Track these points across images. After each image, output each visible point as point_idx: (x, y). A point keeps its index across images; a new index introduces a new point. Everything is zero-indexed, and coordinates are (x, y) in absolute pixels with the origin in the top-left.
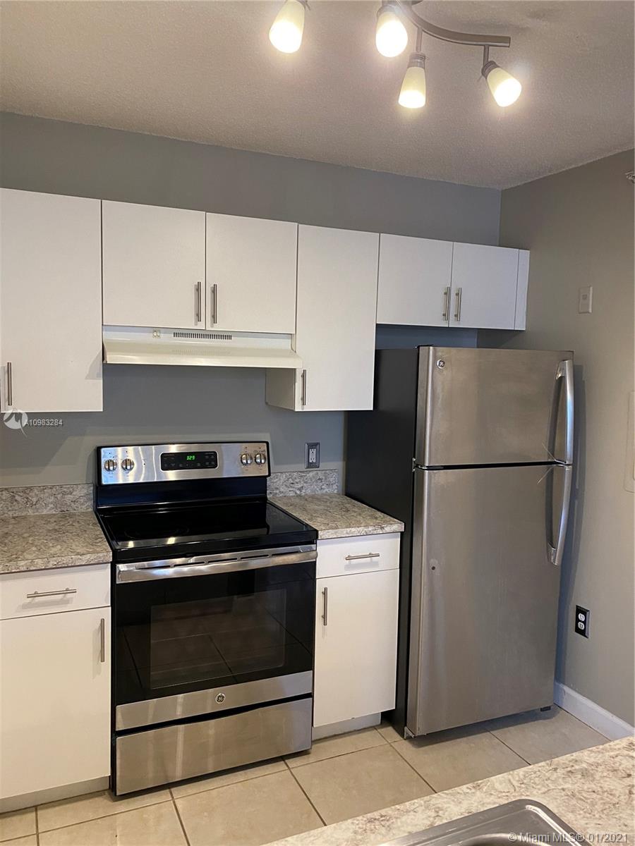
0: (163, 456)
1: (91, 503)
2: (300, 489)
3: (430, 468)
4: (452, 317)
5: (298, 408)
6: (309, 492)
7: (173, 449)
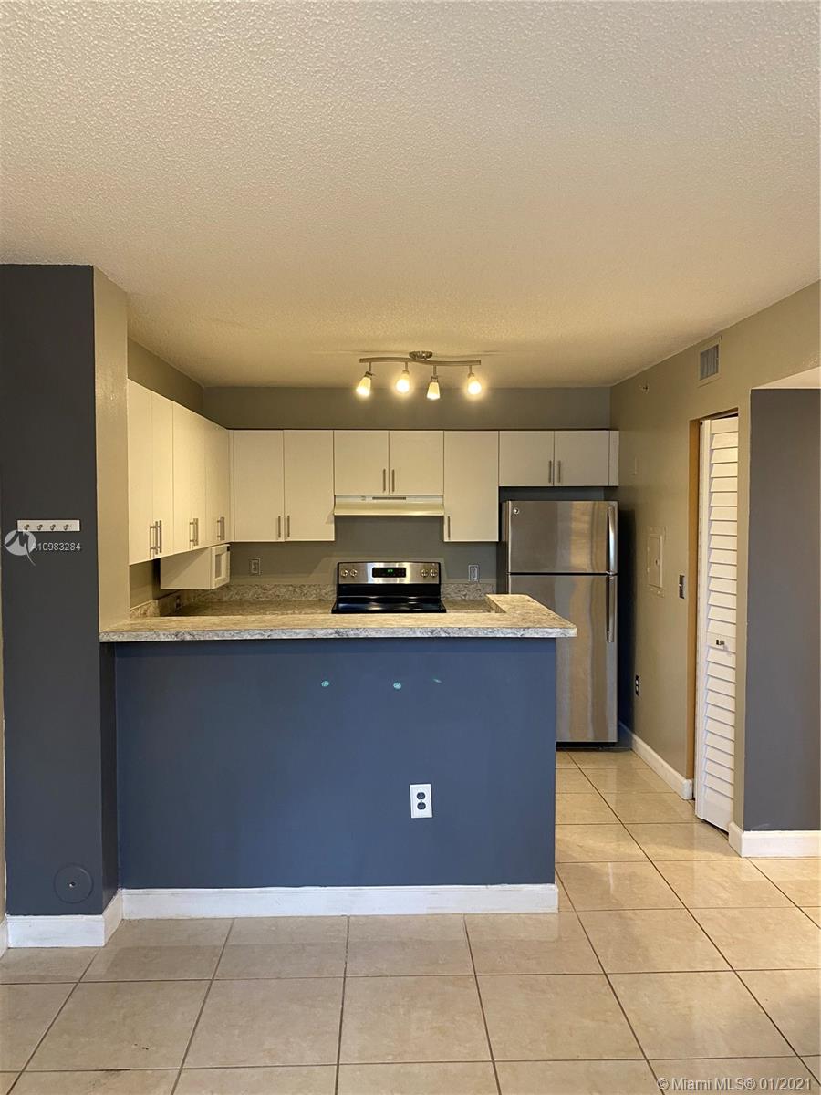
0: (374, 569)
1: (335, 595)
2: (465, 595)
3: (512, 574)
4: (556, 480)
5: (446, 540)
6: (471, 598)
7: (381, 565)
